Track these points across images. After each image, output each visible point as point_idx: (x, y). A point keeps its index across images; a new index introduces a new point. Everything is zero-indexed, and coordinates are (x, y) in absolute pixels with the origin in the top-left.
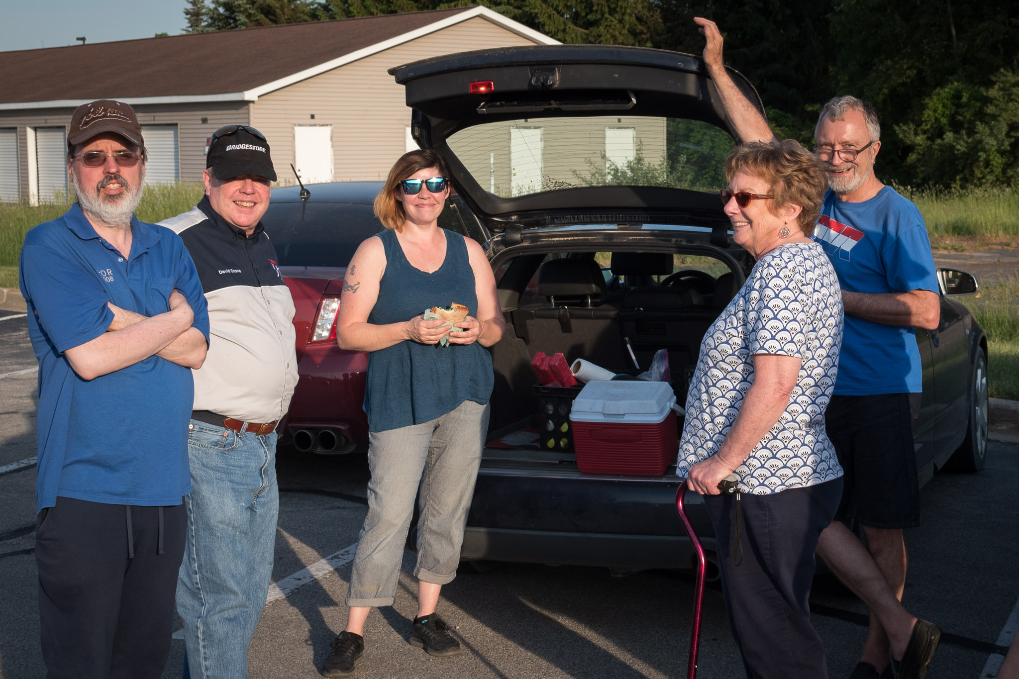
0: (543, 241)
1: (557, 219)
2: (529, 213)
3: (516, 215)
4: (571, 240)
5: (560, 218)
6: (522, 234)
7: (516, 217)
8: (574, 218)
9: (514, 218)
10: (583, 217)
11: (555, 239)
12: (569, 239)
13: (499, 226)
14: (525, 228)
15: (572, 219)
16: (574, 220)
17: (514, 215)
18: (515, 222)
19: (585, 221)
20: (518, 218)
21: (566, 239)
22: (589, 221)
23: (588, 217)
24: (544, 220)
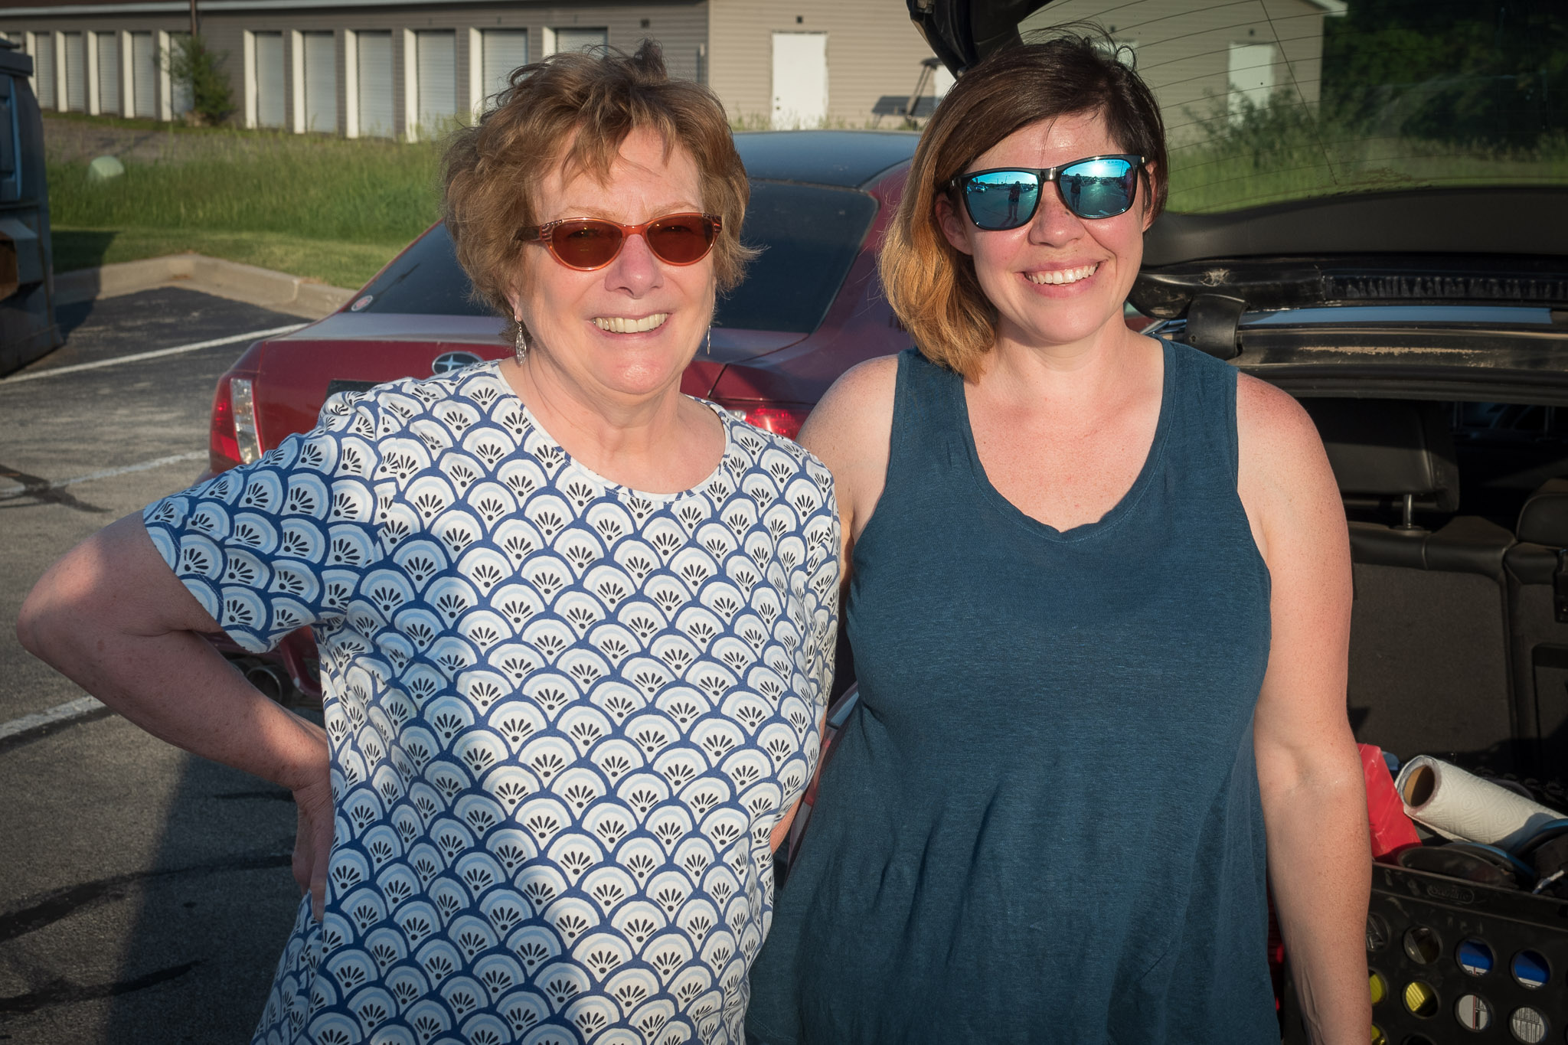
0: (1310, 355)
1: (1355, 283)
2: (1268, 261)
3: (1224, 267)
4: (1401, 355)
5: (1366, 282)
6: (1240, 328)
7: (1222, 273)
8: (1411, 285)
9: (1217, 276)
10: (1442, 283)
11: (1349, 350)
12: (1396, 351)
13: (1169, 299)
14: (1249, 309)
15: (1404, 287)
16: (1411, 290)
17: (1217, 267)
18: (1221, 289)
19: (1447, 294)
20: (1228, 279)
21: (1383, 350)
22: (1462, 295)
23: (1456, 284)
24: (1314, 286)
